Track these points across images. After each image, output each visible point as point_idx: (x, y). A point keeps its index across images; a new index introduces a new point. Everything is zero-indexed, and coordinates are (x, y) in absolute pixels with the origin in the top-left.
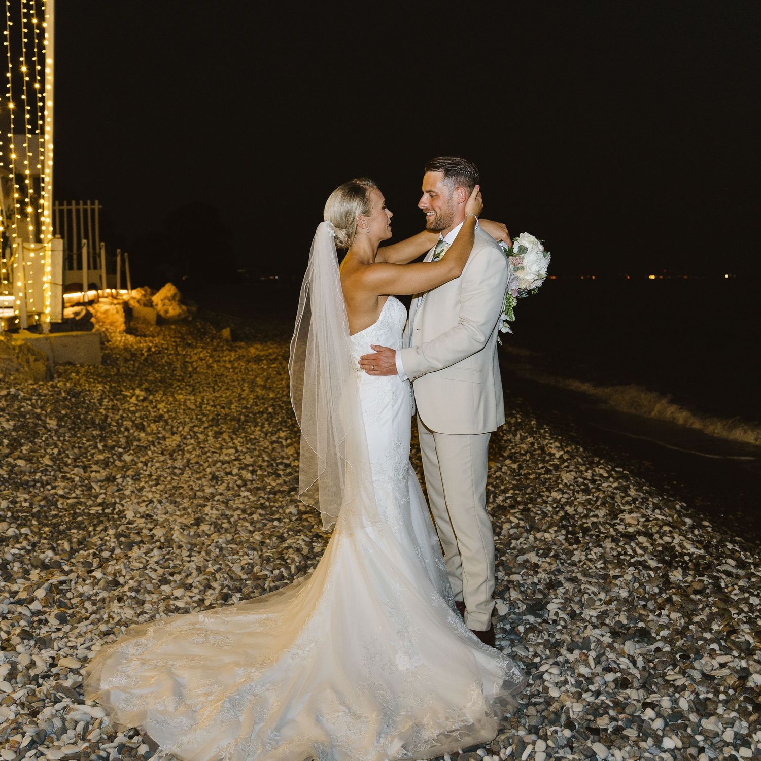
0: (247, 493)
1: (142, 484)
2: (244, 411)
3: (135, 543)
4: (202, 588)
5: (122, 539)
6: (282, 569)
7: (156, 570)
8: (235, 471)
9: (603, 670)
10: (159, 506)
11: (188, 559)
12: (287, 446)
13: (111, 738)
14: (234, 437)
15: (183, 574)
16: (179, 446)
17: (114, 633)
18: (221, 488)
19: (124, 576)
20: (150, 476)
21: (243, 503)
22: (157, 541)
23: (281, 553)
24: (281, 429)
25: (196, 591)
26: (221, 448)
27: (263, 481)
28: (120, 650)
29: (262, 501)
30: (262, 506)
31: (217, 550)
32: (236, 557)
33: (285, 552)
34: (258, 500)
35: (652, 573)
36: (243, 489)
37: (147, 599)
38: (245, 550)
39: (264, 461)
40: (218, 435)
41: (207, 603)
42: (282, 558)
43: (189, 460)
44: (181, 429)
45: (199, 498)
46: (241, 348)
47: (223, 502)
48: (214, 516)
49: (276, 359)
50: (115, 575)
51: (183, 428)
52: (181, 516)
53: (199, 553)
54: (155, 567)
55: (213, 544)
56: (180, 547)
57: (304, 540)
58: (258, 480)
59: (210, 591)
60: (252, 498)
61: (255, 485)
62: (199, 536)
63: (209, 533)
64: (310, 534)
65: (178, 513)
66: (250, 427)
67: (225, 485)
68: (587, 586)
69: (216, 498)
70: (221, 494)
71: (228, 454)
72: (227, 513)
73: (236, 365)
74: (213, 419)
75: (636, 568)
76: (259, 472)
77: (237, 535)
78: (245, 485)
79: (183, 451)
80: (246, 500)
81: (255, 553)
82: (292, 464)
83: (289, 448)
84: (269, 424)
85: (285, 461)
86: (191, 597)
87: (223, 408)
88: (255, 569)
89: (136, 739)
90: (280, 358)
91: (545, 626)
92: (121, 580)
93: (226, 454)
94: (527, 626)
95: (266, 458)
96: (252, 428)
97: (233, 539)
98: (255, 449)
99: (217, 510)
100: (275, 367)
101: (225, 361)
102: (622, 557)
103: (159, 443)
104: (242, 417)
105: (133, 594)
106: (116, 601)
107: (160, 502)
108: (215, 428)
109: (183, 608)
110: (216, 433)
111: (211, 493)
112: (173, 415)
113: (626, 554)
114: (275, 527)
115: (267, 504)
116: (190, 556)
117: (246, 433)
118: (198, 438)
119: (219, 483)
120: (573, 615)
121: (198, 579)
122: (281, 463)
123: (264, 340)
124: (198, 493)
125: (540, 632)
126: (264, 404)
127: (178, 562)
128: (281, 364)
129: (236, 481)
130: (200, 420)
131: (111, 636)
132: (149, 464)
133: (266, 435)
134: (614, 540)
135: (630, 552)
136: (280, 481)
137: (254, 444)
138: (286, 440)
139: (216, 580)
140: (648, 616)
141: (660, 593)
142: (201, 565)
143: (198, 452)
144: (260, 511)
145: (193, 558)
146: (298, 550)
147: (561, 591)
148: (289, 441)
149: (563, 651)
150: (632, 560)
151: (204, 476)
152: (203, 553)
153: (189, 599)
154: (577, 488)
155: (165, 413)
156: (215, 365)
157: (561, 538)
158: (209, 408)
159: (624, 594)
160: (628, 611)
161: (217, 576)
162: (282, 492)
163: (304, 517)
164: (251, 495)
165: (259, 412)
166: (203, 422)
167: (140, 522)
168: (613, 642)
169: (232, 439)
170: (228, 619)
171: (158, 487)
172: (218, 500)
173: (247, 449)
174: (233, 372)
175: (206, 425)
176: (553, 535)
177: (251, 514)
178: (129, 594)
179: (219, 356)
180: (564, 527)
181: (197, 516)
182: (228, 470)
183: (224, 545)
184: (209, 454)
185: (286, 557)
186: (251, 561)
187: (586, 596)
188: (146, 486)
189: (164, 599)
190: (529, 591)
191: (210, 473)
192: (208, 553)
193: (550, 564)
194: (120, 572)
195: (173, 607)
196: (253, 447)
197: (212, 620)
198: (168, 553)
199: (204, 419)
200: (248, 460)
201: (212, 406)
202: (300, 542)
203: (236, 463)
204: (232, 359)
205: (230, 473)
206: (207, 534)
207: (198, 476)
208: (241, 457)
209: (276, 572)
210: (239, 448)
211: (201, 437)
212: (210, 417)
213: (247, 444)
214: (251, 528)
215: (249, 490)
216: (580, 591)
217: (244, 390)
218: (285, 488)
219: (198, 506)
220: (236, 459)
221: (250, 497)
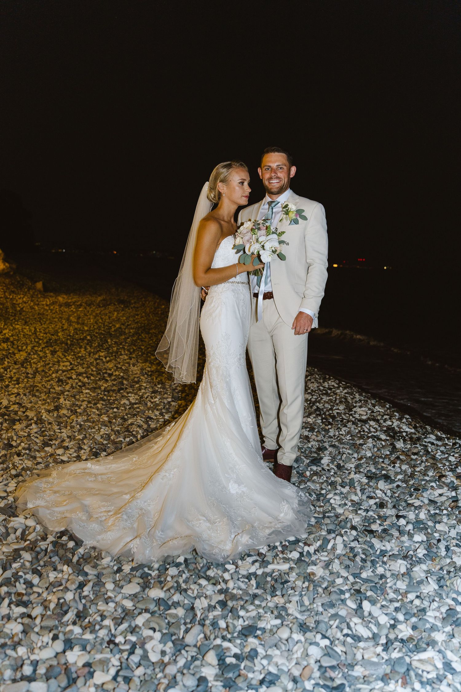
0: (87, 391)
1: (7, 383)
2: (69, 337)
3: (16, 420)
4: (77, 449)
5: (6, 417)
7: (37, 438)
9: (367, 497)
10: (24, 398)
11: (59, 431)
12: (107, 362)
13: (44, 539)
14: (66, 354)
15: (60, 440)
16: (26, 359)
17: (22, 476)
18: (67, 387)
19: (16, 441)
20: (11, 378)
21: (86, 397)
23: (127, 428)
25: (73, 450)
26: (58, 362)
27: (97, 384)
28: (36, 484)
29: (101, 396)
30: (102, 399)
31: (78, 426)
32: (93, 430)
33: (129, 427)
34: (98, 396)
35: (383, 443)
36: (83, 388)
37: (38, 456)
39: (92, 371)
40: (53, 353)
41: (84, 457)
42: (129, 431)
43: (37, 369)
44: (24, 347)
45: (53, 393)
46: (51, 296)
47: (71, 396)
48: (68, 405)
49: (81, 305)
50: (8, 439)
51: (27, 347)
52: (43, 404)
53: (66, 427)
54: (36, 435)
55: (74, 422)
56: (50, 423)
58: (93, 383)
59: (83, 451)
60: (93, 395)
61: (92, 386)
62: (60, 417)
63: (68, 415)
64: (144, 416)
65: (40, 402)
66: (76, 348)
67: (70, 385)
68: (344, 450)
69: (66, 394)
70: (69, 391)
71: (65, 365)
72: (77, 403)
73: (52, 307)
74: (47, 342)
75: (373, 440)
76: (92, 378)
77: (90, 417)
78: (84, 385)
79: (30, 362)
80: (88, 396)
81: (107, 428)
82: (114, 374)
83: (109, 363)
84: (90, 347)
85: (109, 372)
86: (71, 454)
87: (53, 335)
88: (112, 438)
89: (65, 538)
90: (83, 304)
91: (323, 472)
92: (14, 444)
93: (63, 366)
94: (312, 472)
95: (94, 369)
96: (78, 349)
97: (87, 419)
98: (84, 363)
99: (69, 401)
100: (82, 311)
101: (43, 305)
102: (362, 433)
103: (11, 357)
104: (69, 342)
105: (27, 452)
106: (15, 456)
107: (25, 395)
108: (50, 348)
110: (51, 351)
111: (61, 391)
112: (17, 338)
113: (364, 431)
114: (116, 412)
115: (105, 397)
116: (60, 429)
117: (74, 352)
118: (39, 355)
119: (65, 384)
120: (339, 467)
121: (71, 443)
122: (106, 373)
123: (68, 292)
124: (51, 390)
125: (321, 476)
126: (83, 334)
127: (52, 433)
128: (85, 308)
129: (77, 383)
130: (38, 342)
131: (20, 477)
132: (8, 370)
133: (90, 354)
134: (354, 423)
135: (366, 430)
136: (110, 383)
137: (82, 360)
138: (106, 358)
139: (84, 444)
140: (387, 467)
141: (391, 454)
142: (70, 434)
143: (42, 363)
144: (101, 402)
145: (62, 431)
146: (140, 426)
147: (327, 452)
148: (108, 359)
149: (339, 487)
150: (370, 435)
151: (52, 379)
152: (69, 428)
153: (69, 455)
154: (320, 393)
155: (10, 336)
156: (36, 308)
157: (319, 421)
158: (42, 335)
159: (369, 454)
160: (374, 464)
161: (85, 441)
162: (114, 391)
163: (135, 406)
165: (81, 339)
166: (40, 344)
167: (16, 407)
168: (369, 482)
169: (65, 356)
171: (20, 385)
172: (67, 395)
173: (78, 363)
174: (51, 312)
175: (44, 346)
176: (314, 420)
177: (95, 404)
178: (23, 451)
179: (37, 301)
180: (320, 415)
181: (56, 404)
182: (69, 376)
183: (82, 423)
184: (50, 365)
186: (106, 433)
187: (345, 455)
188: (10, 384)
189: (50, 456)
190: (307, 452)
191: (56, 377)
192: (72, 427)
193: (317, 436)
194: (12, 438)
195: (60, 460)
197: (98, 467)
198: (43, 427)
199: (41, 342)
200: (81, 370)
201: (44, 333)
203: (73, 371)
204: (48, 303)
205: (71, 378)
206: (66, 416)
207: (47, 379)
208: (75, 368)
209: (128, 440)
210: (73, 362)
211: (41, 354)
212: (45, 341)
213: (77, 359)
214: (98, 413)
215: (88, 389)
216: (339, 453)
217: (63, 324)
218: (115, 388)
219: (54, 398)
220: (72, 369)
221: (91, 393)
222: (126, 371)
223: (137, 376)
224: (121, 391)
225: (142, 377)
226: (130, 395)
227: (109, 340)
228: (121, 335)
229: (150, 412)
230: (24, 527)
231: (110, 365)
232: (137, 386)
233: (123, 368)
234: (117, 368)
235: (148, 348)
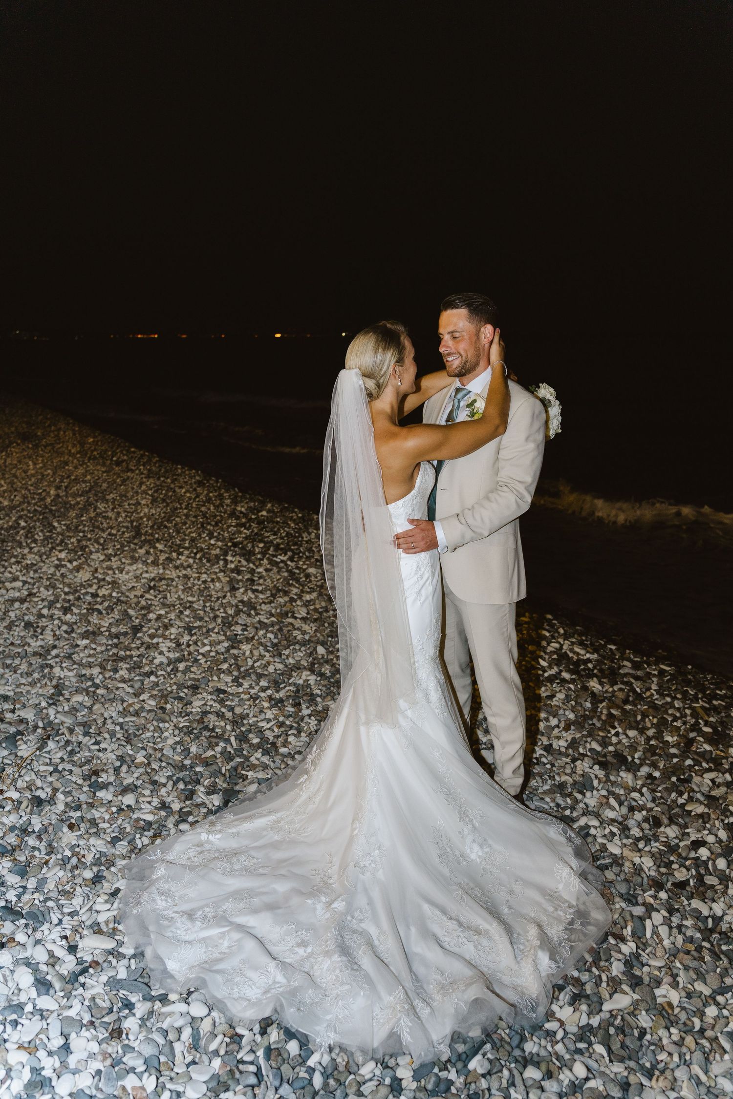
0: (85, 642)
4: (150, 787)
6: (222, 744)
8: (45, 612)
11: (97, 747)
12: (78, 569)
21: (91, 655)
22: (36, 727)
23: (201, 721)
24: (53, 548)
25: (147, 792)
27: (89, 621)
29: (115, 651)
30: (118, 659)
31: (118, 728)
32: (149, 734)
33: (206, 720)
34: (107, 650)
36: (73, 635)
38: (155, 723)
42: (206, 728)
50: (29, 788)
52: (33, 684)
55: (109, 721)
57: (215, 701)
58: (81, 620)
59: (163, 789)
60: (99, 649)
61: (85, 629)
65: (23, 681)
70: (55, 647)
72: (84, 672)
76: (75, 610)
77: (125, 704)
80: (92, 652)
81: (167, 725)
83: (81, 572)
84: (35, 543)
85: (90, 590)
88: (192, 750)
93: (14, 589)
95: (66, 590)
96: (18, 550)
97: (124, 709)
98: (43, 578)
99: (70, 670)
105: (79, 814)
106: (65, 829)
109: (156, 822)
111: (42, 647)
114: (157, 684)
115: (122, 653)
116: (97, 743)
117: (16, 557)
119: (39, 631)
121: (135, 775)
122: (87, 593)
127: (87, 754)
142: (119, 753)
145: (103, 746)
146: (220, 715)
148: (75, 563)
153: (148, 805)
162: (125, 634)
163: (181, 666)
164: (91, 642)
170: (234, 830)
177: (116, 670)
183: (121, 720)
185: (211, 726)
186: (178, 739)
196: (37, 575)
197: (218, 836)
202: (211, 703)
208: (35, 591)
209: (218, 749)
214: (131, 691)
215: (83, 636)
218: (122, 629)
219: (42, 667)
220: (31, 594)
221: (94, 646)
222: (114, 584)
223: (139, 593)
224: (139, 635)
225: (147, 596)
226: (155, 641)
227: (56, 524)
228: (67, 510)
229: (215, 678)
230: (191, 1021)
231: (84, 576)
232: (152, 616)
233: (108, 579)
234: (99, 580)
235: (123, 533)
